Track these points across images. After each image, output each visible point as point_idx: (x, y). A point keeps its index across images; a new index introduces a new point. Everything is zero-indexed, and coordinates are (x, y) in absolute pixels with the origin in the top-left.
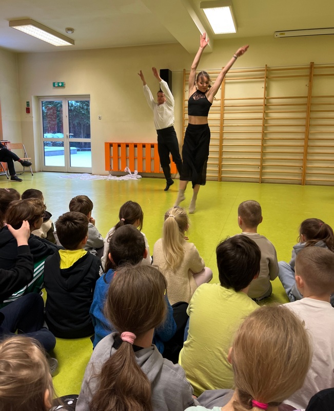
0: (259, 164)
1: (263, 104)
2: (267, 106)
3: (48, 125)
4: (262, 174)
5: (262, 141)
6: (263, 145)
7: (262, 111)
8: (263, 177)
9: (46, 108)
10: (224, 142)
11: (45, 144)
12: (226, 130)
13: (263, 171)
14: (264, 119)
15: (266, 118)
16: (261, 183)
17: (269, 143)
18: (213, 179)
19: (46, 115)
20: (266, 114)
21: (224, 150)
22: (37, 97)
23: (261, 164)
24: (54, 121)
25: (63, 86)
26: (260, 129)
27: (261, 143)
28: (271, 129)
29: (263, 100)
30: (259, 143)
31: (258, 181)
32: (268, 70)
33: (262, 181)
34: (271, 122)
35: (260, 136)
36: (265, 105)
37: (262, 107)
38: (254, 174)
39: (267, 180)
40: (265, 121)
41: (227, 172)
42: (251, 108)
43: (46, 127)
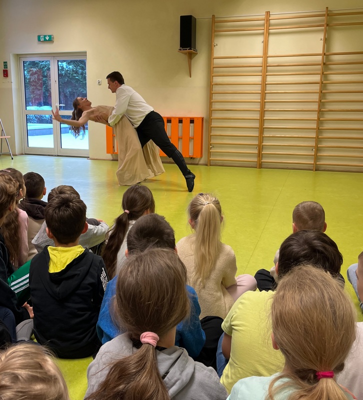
0: (313, 144)
1: (321, 62)
2: (326, 64)
3: (32, 96)
4: (317, 158)
5: (319, 113)
6: (319, 119)
7: (320, 72)
8: (318, 163)
9: (28, 72)
10: (266, 116)
11: (28, 120)
12: (269, 98)
13: (319, 154)
14: (322, 83)
15: (324, 82)
16: (316, 170)
17: (328, 116)
18: (251, 165)
19: (29, 81)
20: (324, 76)
21: (266, 125)
22: (18, 55)
23: (317, 144)
24: (39, 90)
25: (51, 40)
26: (316, 97)
27: (316, 116)
28: (330, 98)
29: (321, 56)
30: (314, 116)
31: (312, 168)
32: (329, 14)
33: (317, 169)
34: (332, 88)
35: (315, 107)
36: (324, 64)
37: (320, 67)
38: (306, 158)
39: (323, 167)
40: (323, 85)
41: (269, 155)
42: (304, 68)
43: (29, 98)
